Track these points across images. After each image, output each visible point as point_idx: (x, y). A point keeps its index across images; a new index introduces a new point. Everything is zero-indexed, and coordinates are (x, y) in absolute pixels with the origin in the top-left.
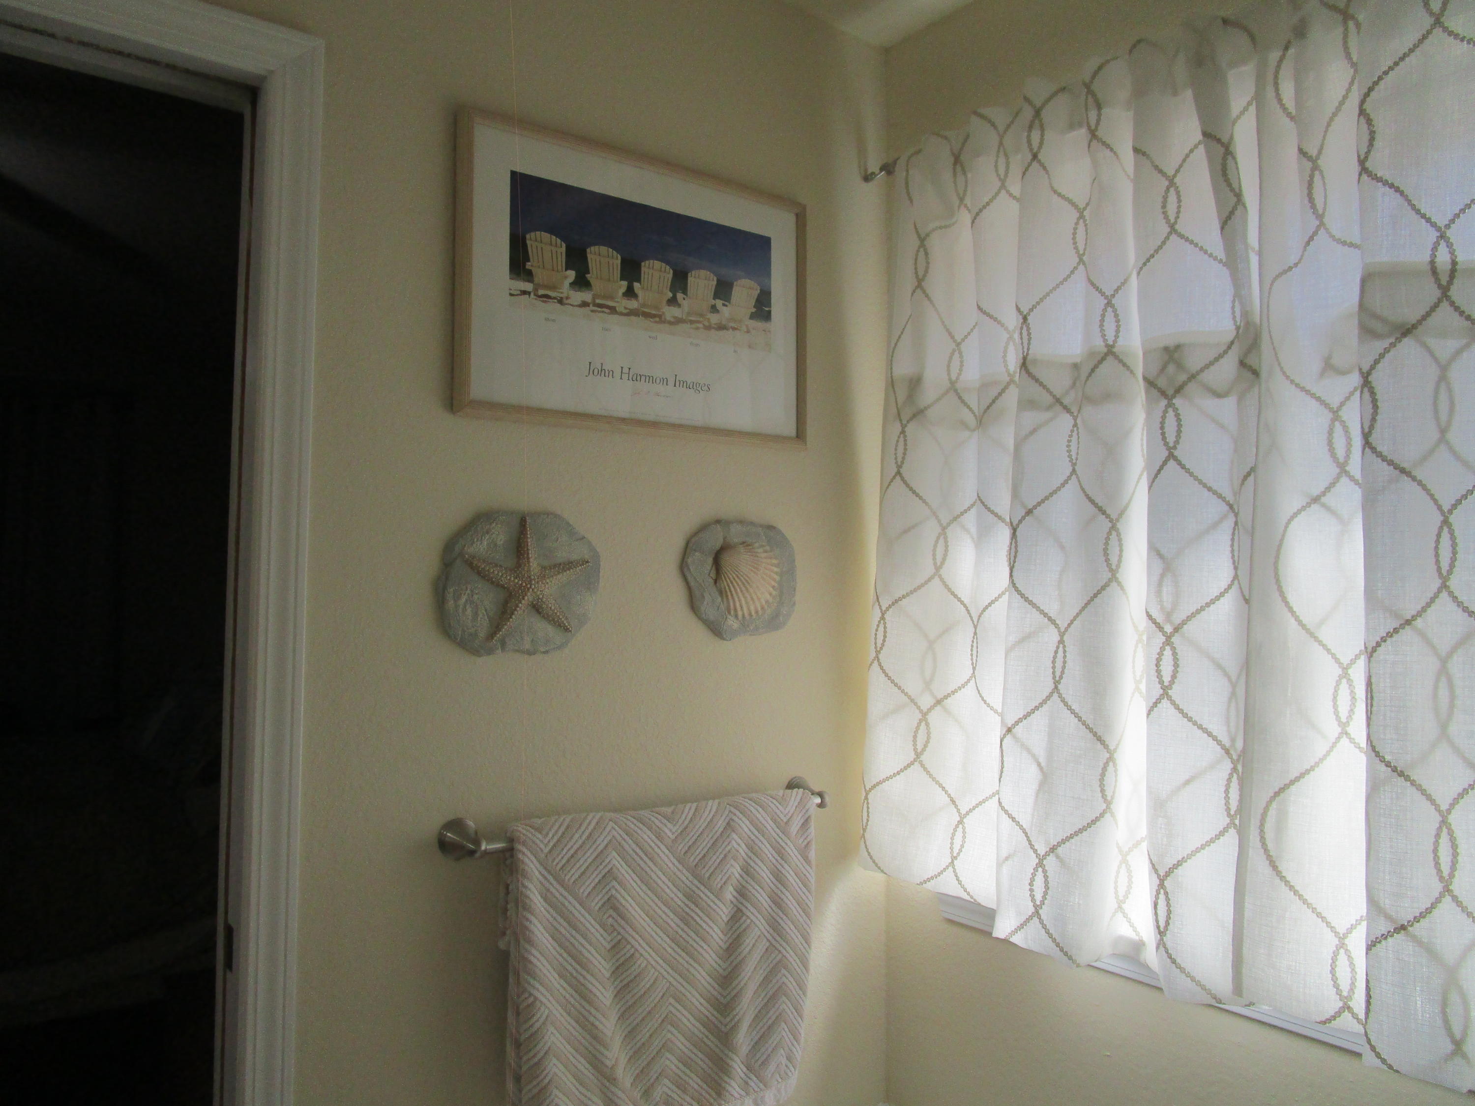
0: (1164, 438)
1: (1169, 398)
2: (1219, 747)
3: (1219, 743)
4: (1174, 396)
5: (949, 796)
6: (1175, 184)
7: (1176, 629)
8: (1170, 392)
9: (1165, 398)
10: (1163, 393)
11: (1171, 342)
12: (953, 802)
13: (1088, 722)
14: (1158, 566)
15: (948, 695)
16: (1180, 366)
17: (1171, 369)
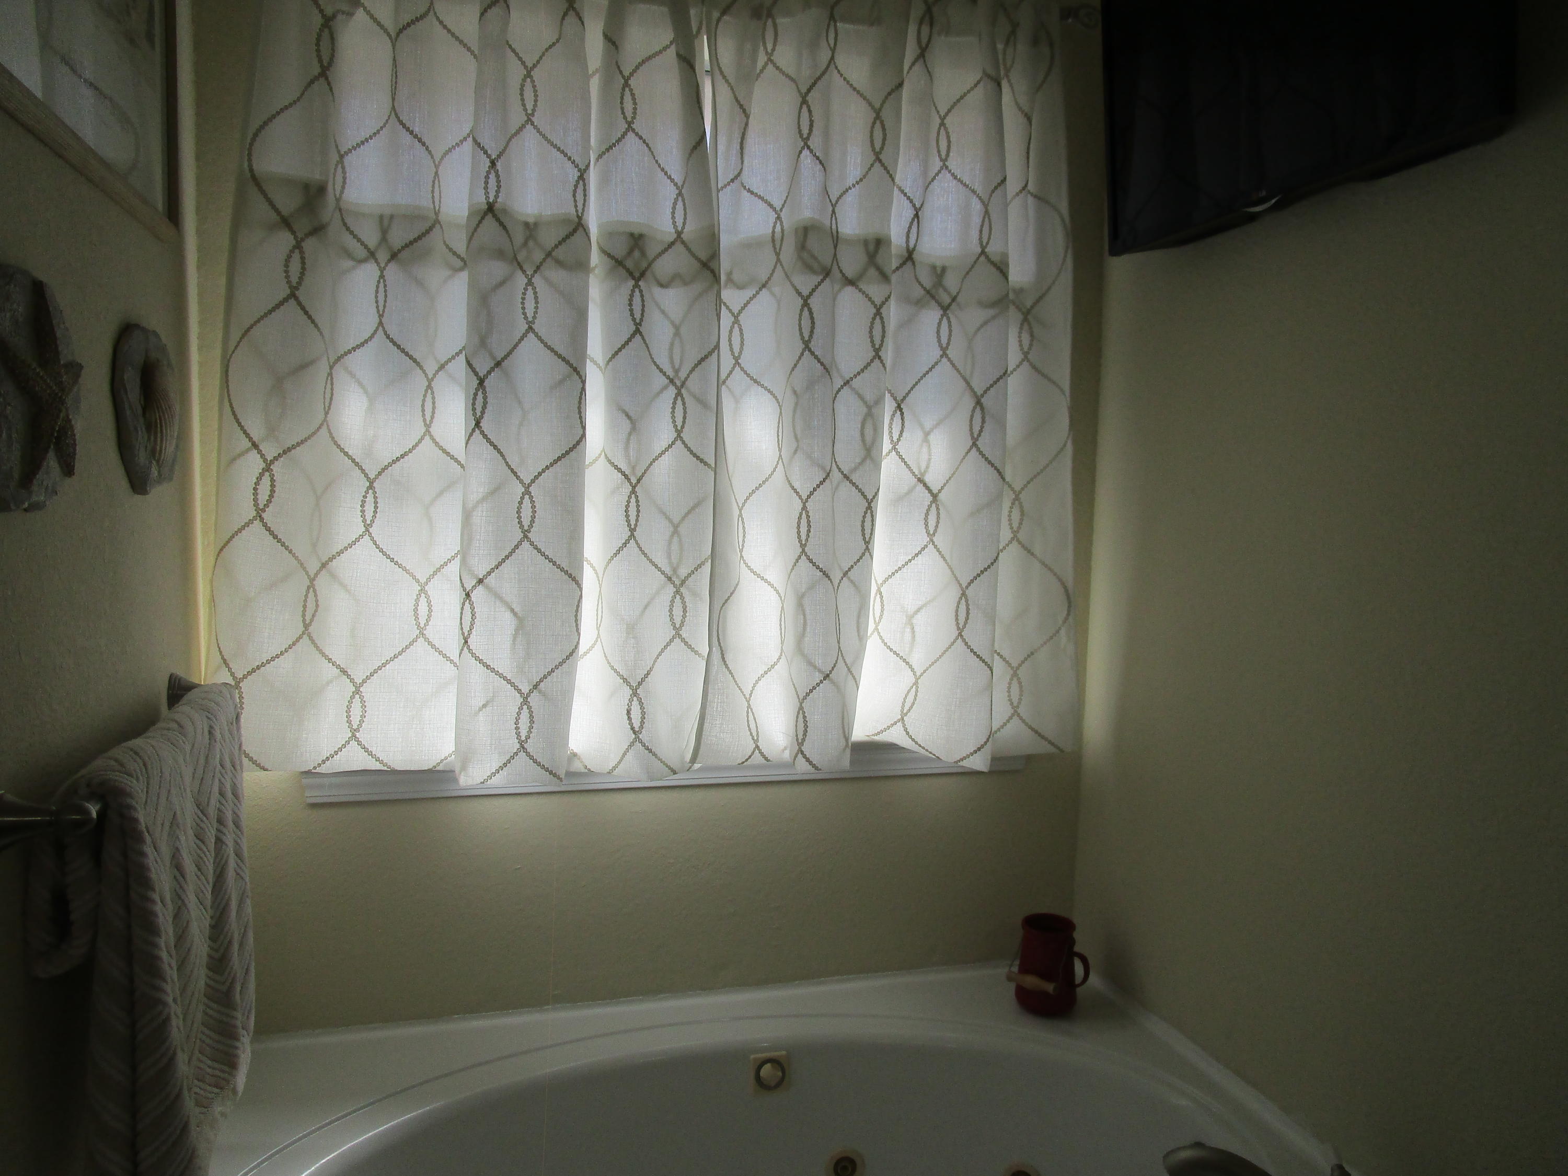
0: (632, 315)
1: (637, 280)
2: (663, 576)
3: (663, 573)
4: (639, 279)
5: (338, 667)
6: (630, 86)
7: (639, 481)
8: (637, 275)
9: (633, 279)
10: (631, 274)
11: (636, 231)
12: (344, 672)
13: (563, 565)
14: (626, 425)
15: (334, 557)
16: (643, 254)
17: (637, 254)
